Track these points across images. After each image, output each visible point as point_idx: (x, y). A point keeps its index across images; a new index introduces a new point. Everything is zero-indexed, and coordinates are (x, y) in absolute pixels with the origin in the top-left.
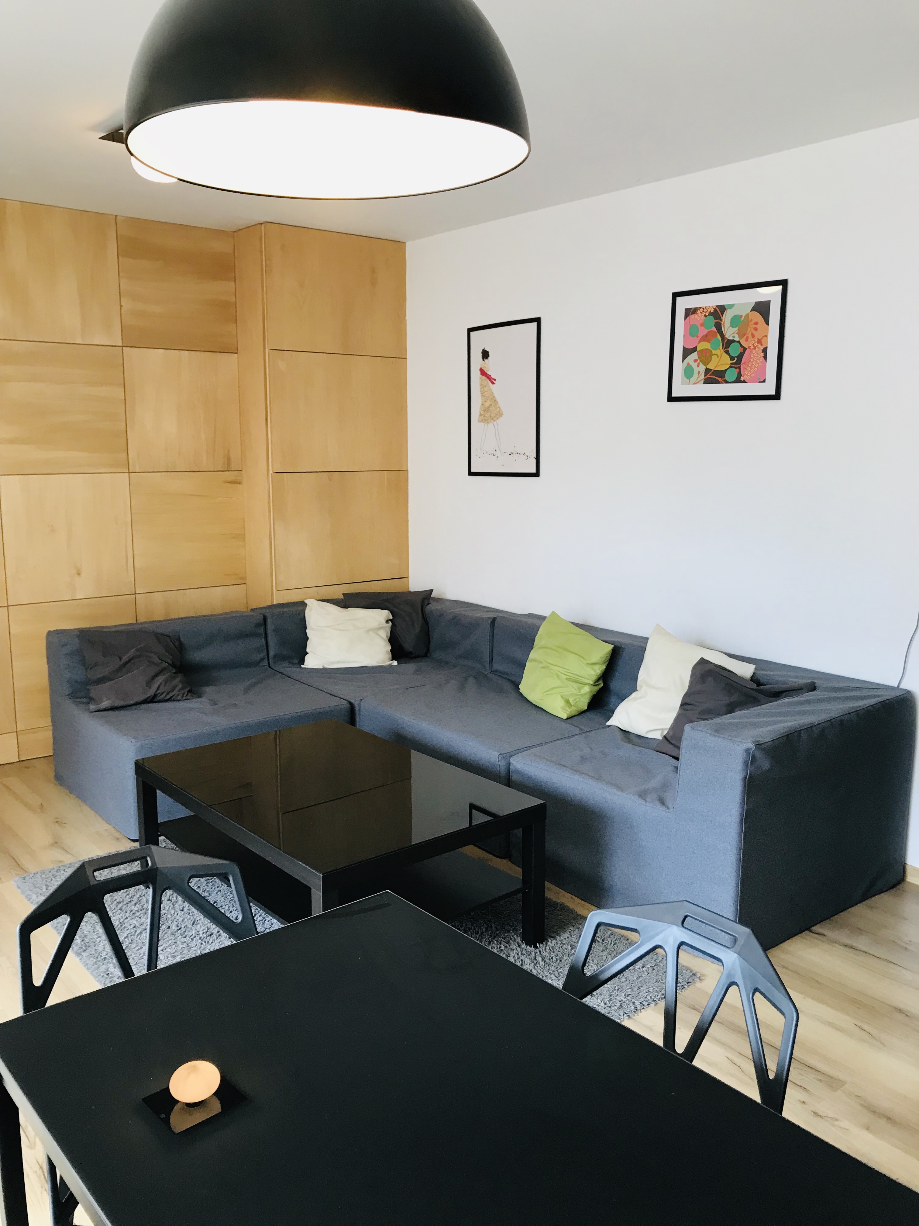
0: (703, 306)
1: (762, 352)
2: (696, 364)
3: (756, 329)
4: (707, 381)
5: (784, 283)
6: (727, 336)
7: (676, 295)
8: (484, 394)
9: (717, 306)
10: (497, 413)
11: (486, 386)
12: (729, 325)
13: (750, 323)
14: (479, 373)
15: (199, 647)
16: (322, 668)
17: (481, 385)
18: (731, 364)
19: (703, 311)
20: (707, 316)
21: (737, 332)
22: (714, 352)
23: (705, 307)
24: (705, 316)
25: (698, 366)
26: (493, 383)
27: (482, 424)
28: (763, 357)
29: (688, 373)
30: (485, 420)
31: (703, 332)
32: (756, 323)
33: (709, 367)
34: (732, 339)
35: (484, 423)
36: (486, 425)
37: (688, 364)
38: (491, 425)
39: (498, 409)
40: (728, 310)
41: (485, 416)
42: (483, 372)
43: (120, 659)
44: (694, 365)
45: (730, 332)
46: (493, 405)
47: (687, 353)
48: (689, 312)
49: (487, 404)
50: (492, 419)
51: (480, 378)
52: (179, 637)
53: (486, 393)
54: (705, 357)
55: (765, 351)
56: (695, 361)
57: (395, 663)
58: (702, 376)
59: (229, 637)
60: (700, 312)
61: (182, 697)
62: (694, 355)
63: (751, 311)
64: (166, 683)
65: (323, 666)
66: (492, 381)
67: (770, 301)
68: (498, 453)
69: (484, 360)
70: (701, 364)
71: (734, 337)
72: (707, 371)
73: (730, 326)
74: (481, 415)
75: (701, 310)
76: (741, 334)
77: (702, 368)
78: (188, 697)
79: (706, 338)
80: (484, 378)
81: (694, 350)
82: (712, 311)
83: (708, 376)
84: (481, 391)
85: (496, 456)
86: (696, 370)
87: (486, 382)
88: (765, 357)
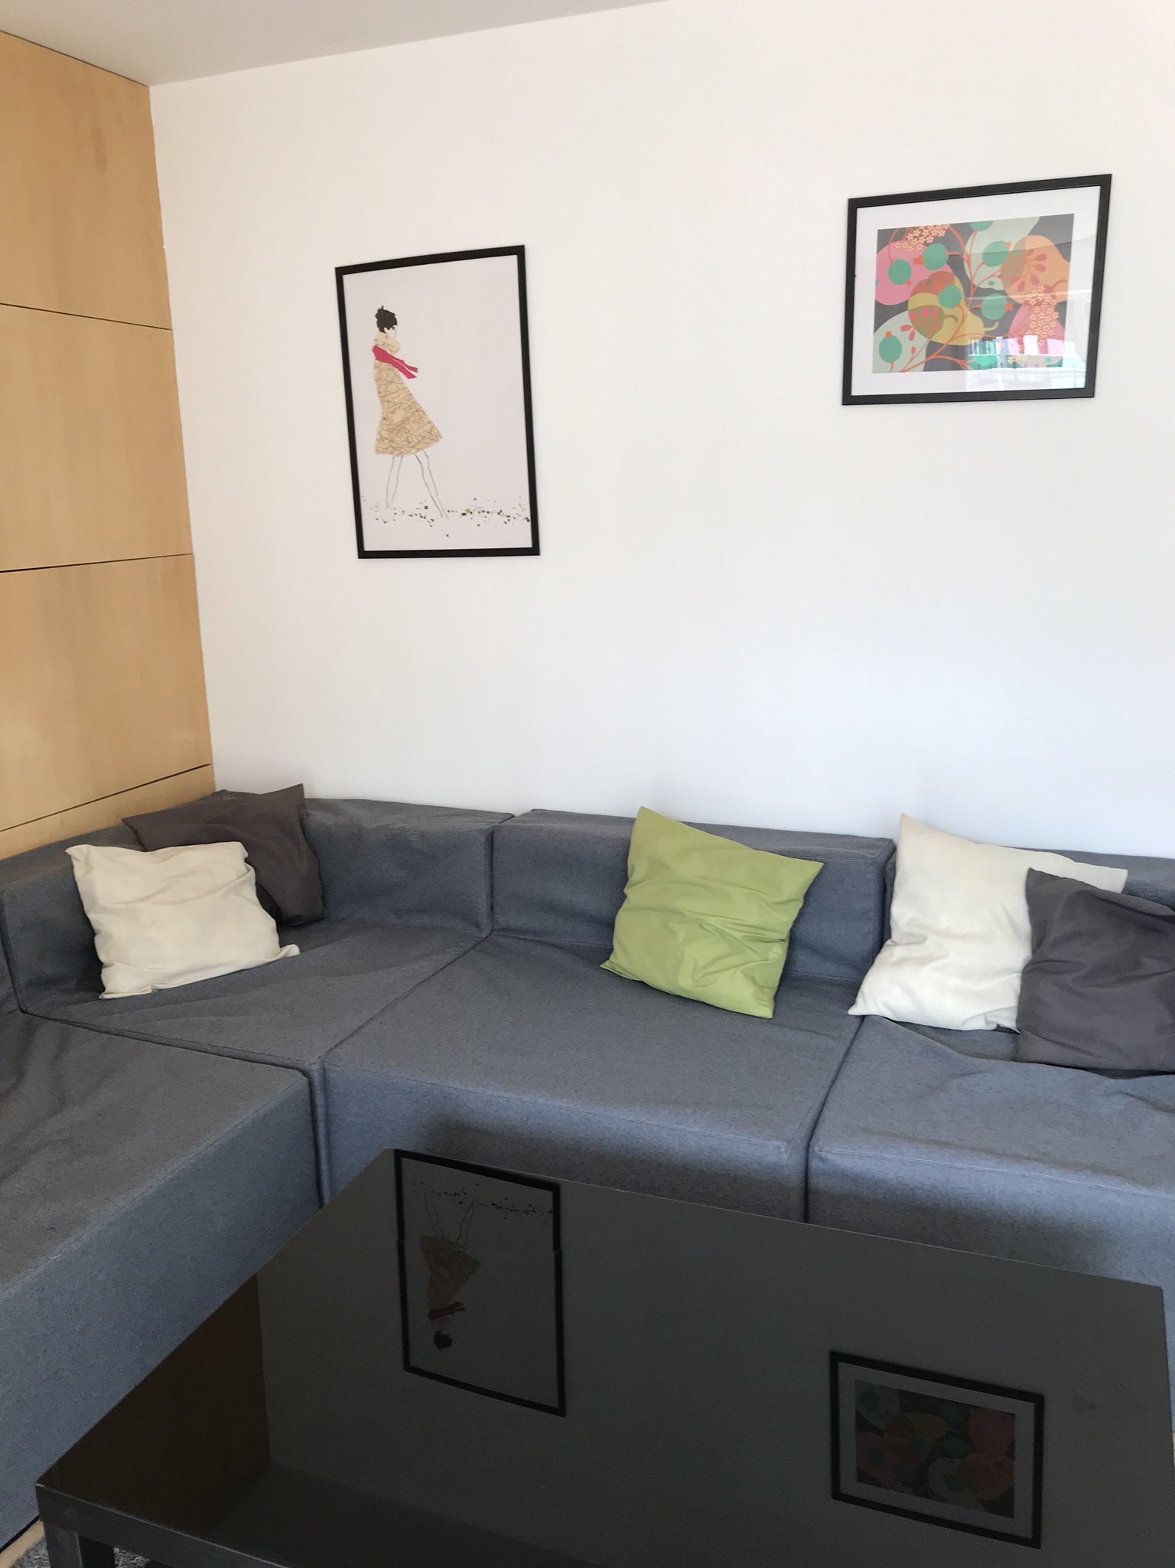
0: (921, 224)
1: (1056, 311)
2: (908, 333)
3: (1042, 269)
4: (930, 366)
5: (1104, 182)
6: (976, 282)
7: (855, 205)
8: (387, 399)
9: (953, 225)
10: (424, 434)
11: (392, 382)
12: (981, 262)
13: (1029, 258)
14: (372, 356)
17: (378, 380)
18: (986, 332)
19: (921, 235)
20: (930, 244)
21: (999, 273)
22: (947, 311)
23: (926, 228)
24: (926, 244)
25: (912, 337)
26: (410, 376)
27: (387, 458)
28: (1058, 319)
29: (888, 352)
30: (394, 448)
31: (923, 274)
32: (1043, 257)
33: (937, 339)
34: (989, 287)
35: (391, 456)
36: (398, 459)
37: (888, 334)
38: (410, 460)
39: (428, 427)
40: (979, 233)
41: (392, 441)
42: (381, 354)
44: (903, 337)
45: (982, 275)
46: (412, 419)
47: (883, 314)
48: (886, 237)
49: (398, 417)
50: (413, 447)
51: (376, 367)
53: (394, 396)
54: (927, 321)
55: (1062, 307)
56: (904, 328)
57: (293, 950)
58: (922, 357)
60: (915, 237)
62: (903, 318)
63: (1029, 235)
66: (409, 372)
67: (1073, 215)
68: (432, 513)
69: (382, 330)
70: (917, 334)
71: (991, 283)
72: (932, 347)
73: (983, 263)
74: (381, 439)
75: (917, 233)
76: (1007, 277)
77: (921, 341)
79: (929, 285)
80: (384, 365)
81: (903, 307)
82: (942, 234)
83: (933, 356)
84: (379, 392)
85: (428, 519)
86: (906, 345)
87: (392, 374)
88: (1062, 320)
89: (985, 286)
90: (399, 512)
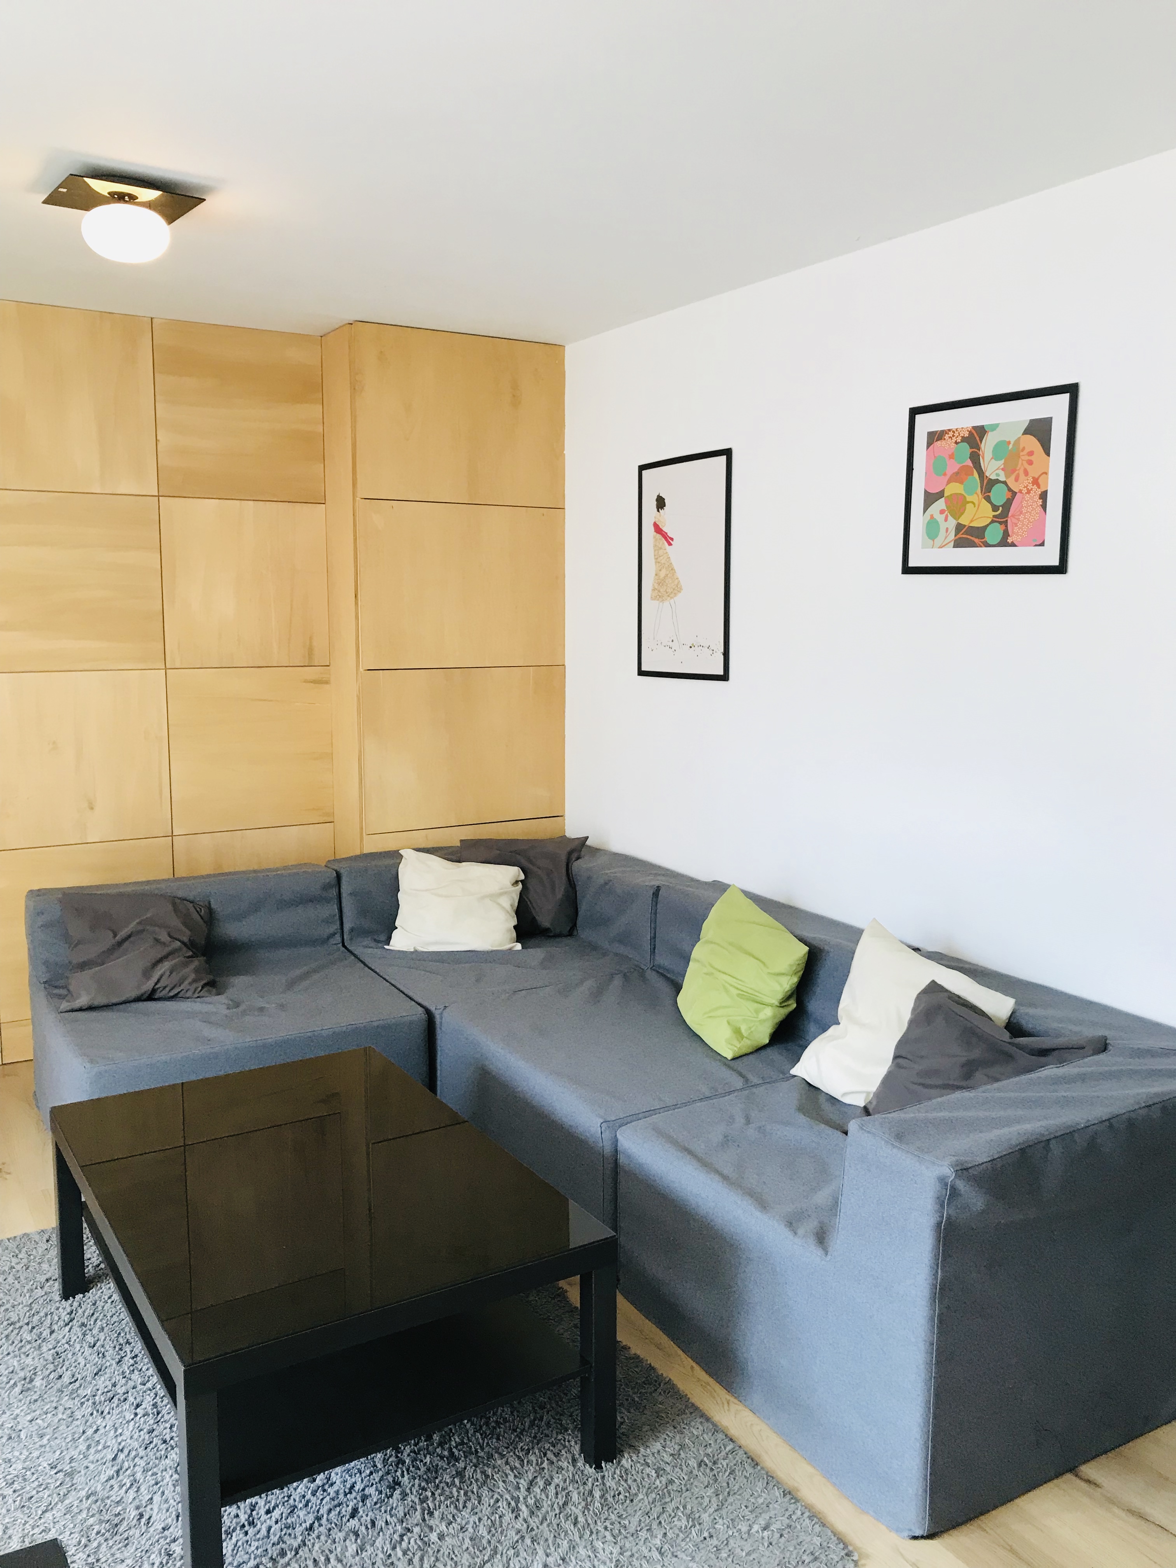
0: (953, 427)
1: (1040, 499)
2: (944, 515)
3: (1030, 463)
4: (958, 544)
5: (1072, 390)
6: (987, 474)
7: (914, 412)
8: (659, 560)
9: (974, 428)
10: (674, 587)
11: (661, 548)
12: (991, 457)
13: (1022, 454)
14: (653, 529)
15: (240, 917)
16: (412, 950)
17: (655, 546)
18: (994, 516)
19: (953, 436)
20: (959, 443)
21: (1002, 467)
22: (969, 498)
23: (957, 430)
24: (956, 443)
25: (946, 520)
26: (670, 544)
27: (656, 602)
28: (1041, 505)
29: (932, 530)
30: (660, 597)
31: (953, 467)
32: (1031, 453)
33: (961, 521)
34: (996, 478)
35: (658, 602)
36: (661, 604)
37: (932, 517)
38: (666, 604)
39: (676, 582)
40: (990, 434)
41: (659, 591)
42: (658, 529)
43: (115, 935)
44: (940, 518)
45: (992, 468)
46: (669, 575)
47: (930, 499)
48: (934, 437)
49: (662, 574)
50: (668, 596)
51: (654, 537)
52: (209, 903)
53: (662, 558)
54: (957, 505)
55: (1044, 496)
56: (942, 512)
57: (519, 946)
58: (952, 536)
59: (284, 904)
60: (950, 437)
61: (194, 992)
62: (941, 504)
63: (1023, 434)
64: (171, 973)
65: (414, 948)
66: (669, 540)
67: (1051, 418)
68: (675, 645)
69: (658, 511)
70: (950, 518)
71: (998, 475)
72: (959, 527)
73: (992, 458)
74: (654, 590)
75: (951, 434)
76: (1009, 470)
77: (952, 523)
78: (201, 994)
79: (958, 477)
80: (659, 536)
81: (941, 495)
82: (967, 435)
83: (959, 536)
84: (655, 556)
85: (673, 649)
86: (943, 526)
87: (661, 543)
88: (1044, 507)
89: (993, 477)
90: (659, 644)
